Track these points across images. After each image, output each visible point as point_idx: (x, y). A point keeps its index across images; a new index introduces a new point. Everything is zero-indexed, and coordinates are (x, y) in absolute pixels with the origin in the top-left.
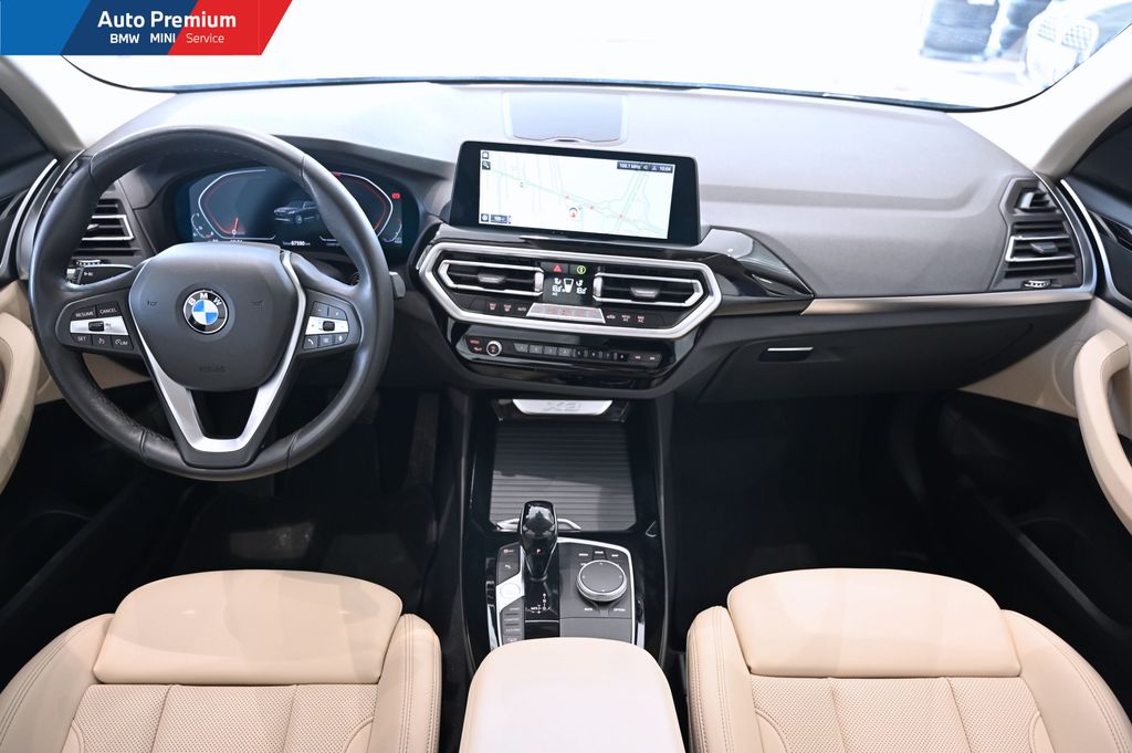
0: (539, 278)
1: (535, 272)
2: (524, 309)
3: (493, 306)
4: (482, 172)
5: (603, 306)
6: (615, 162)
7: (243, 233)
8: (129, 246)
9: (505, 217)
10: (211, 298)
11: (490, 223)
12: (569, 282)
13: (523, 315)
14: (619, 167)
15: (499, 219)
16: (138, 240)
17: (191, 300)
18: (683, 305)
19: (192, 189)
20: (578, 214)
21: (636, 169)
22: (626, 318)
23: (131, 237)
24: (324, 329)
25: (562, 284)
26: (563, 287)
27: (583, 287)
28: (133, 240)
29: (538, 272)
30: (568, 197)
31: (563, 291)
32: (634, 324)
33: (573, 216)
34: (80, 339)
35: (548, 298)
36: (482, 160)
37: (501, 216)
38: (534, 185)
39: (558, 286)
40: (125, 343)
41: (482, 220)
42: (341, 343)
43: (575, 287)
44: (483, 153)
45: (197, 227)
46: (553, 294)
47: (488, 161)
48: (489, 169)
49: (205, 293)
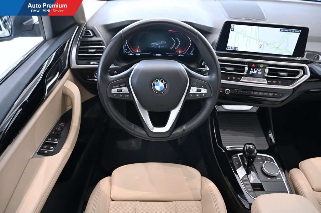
0: (247, 68)
1: (245, 66)
2: (240, 79)
3: (229, 78)
4: (231, 32)
5: (266, 78)
6: (279, 29)
7: (140, 51)
9: (236, 48)
10: (162, 81)
11: (230, 49)
12: (256, 70)
13: (239, 81)
14: (280, 31)
15: (233, 48)
17: (155, 82)
18: (295, 78)
20: (262, 47)
21: (287, 32)
22: (274, 82)
24: (197, 91)
25: (254, 71)
26: (254, 72)
27: (260, 72)
29: (247, 66)
30: (260, 41)
31: (254, 73)
32: (277, 84)
33: (260, 47)
34: (115, 95)
35: (248, 75)
36: (231, 28)
37: (235, 47)
38: (248, 37)
39: (252, 71)
40: (128, 96)
41: (228, 48)
42: (203, 96)
43: (258, 71)
44: (232, 25)
45: (125, 49)
46: (250, 74)
47: (233, 28)
48: (233, 31)
49: (159, 80)
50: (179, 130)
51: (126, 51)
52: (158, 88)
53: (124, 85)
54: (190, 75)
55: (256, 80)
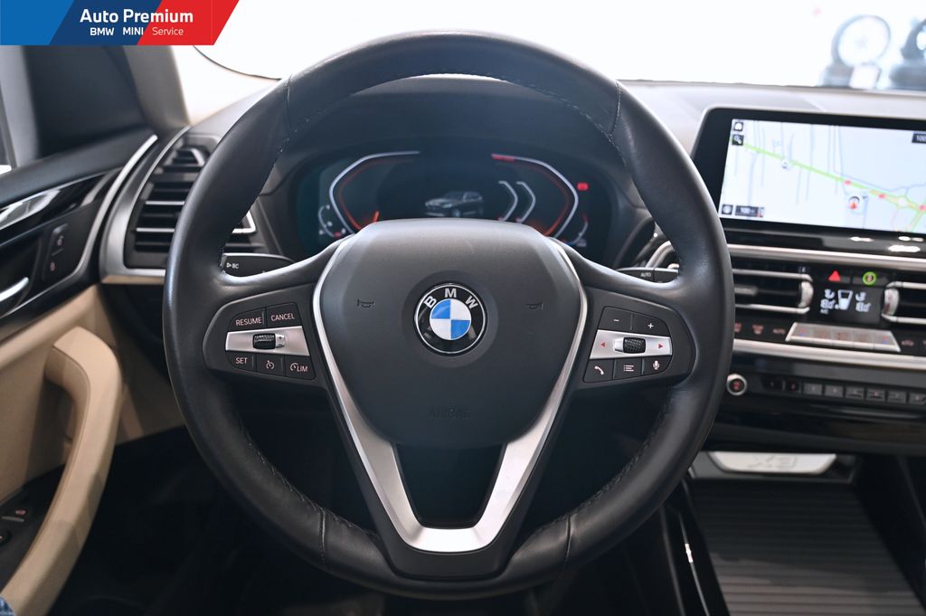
0: (807, 290)
1: (801, 281)
2: (782, 331)
3: (737, 327)
4: (731, 149)
5: (896, 329)
6: (910, 134)
8: (248, 242)
9: (756, 209)
10: (462, 297)
11: (733, 216)
12: (845, 296)
13: (781, 339)
15: (746, 211)
16: (260, 235)
17: (428, 300)
19: (324, 176)
20: (861, 204)
23: (252, 229)
24: (625, 350)
25: (836, 298)
26: (837, 303)
27: (865, 302)
28: (253, 234)
29: (806, 280)
30: (848, 182)
31: (837, 307)
33: (854, 207)
34: (240, 361)
35: (815, 316)
36: (732, 133)
37: (751, 208)
38: (802, 166)
39: (830, 300)
40: (304, 369)
41: (723, 213)
42: (657, 372)
43: (853, 302)
44: (736, 124)
45: (325, 222)
46: (822, 311)
47: (741, 133)
48: (742, 144)
49: (451, 289)
50: (546, 545)
51: (328, 227)
52: (441, 328)
53: (290, 316)
54: (588, 278)
55: (852, 336)
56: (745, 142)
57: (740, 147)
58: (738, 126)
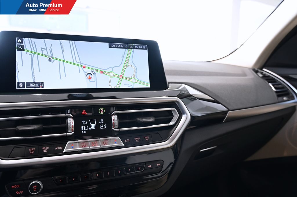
0: (71, 122)
1: (67, 117)
2: (61, 148)
4: (18, 53)
5: (121, 134)
9: (39, 83)
11: (25, 88)
12: (93, 122)
13: (60, 153)
15: (33, 85)
18: (170, 124)
20: (93, 77)
22: (137, 139)
25: (89, 124)
26: (90, 126)
27: (104, 124)
29: (71, 117)
30: (84, 67)
31: (90, 129)
32: (143, 143)
33: (90, 78)
35: (78, 135)
36: (17, 44)
37: (35, 83)
38: (59, 60)
39: (86, 126)
41: (19, 87)
43: (98, 125)
44: (18, 40)
46: (83, 132)
47: (22, 44)
48: (23, 50)
55: (99, 143)
56: (25, 49)
57: (22, 52)
58: (20, 41)
